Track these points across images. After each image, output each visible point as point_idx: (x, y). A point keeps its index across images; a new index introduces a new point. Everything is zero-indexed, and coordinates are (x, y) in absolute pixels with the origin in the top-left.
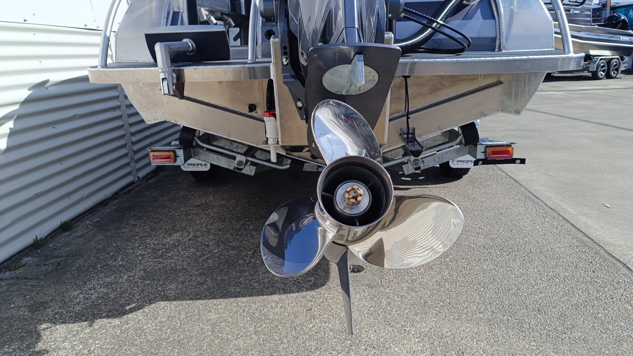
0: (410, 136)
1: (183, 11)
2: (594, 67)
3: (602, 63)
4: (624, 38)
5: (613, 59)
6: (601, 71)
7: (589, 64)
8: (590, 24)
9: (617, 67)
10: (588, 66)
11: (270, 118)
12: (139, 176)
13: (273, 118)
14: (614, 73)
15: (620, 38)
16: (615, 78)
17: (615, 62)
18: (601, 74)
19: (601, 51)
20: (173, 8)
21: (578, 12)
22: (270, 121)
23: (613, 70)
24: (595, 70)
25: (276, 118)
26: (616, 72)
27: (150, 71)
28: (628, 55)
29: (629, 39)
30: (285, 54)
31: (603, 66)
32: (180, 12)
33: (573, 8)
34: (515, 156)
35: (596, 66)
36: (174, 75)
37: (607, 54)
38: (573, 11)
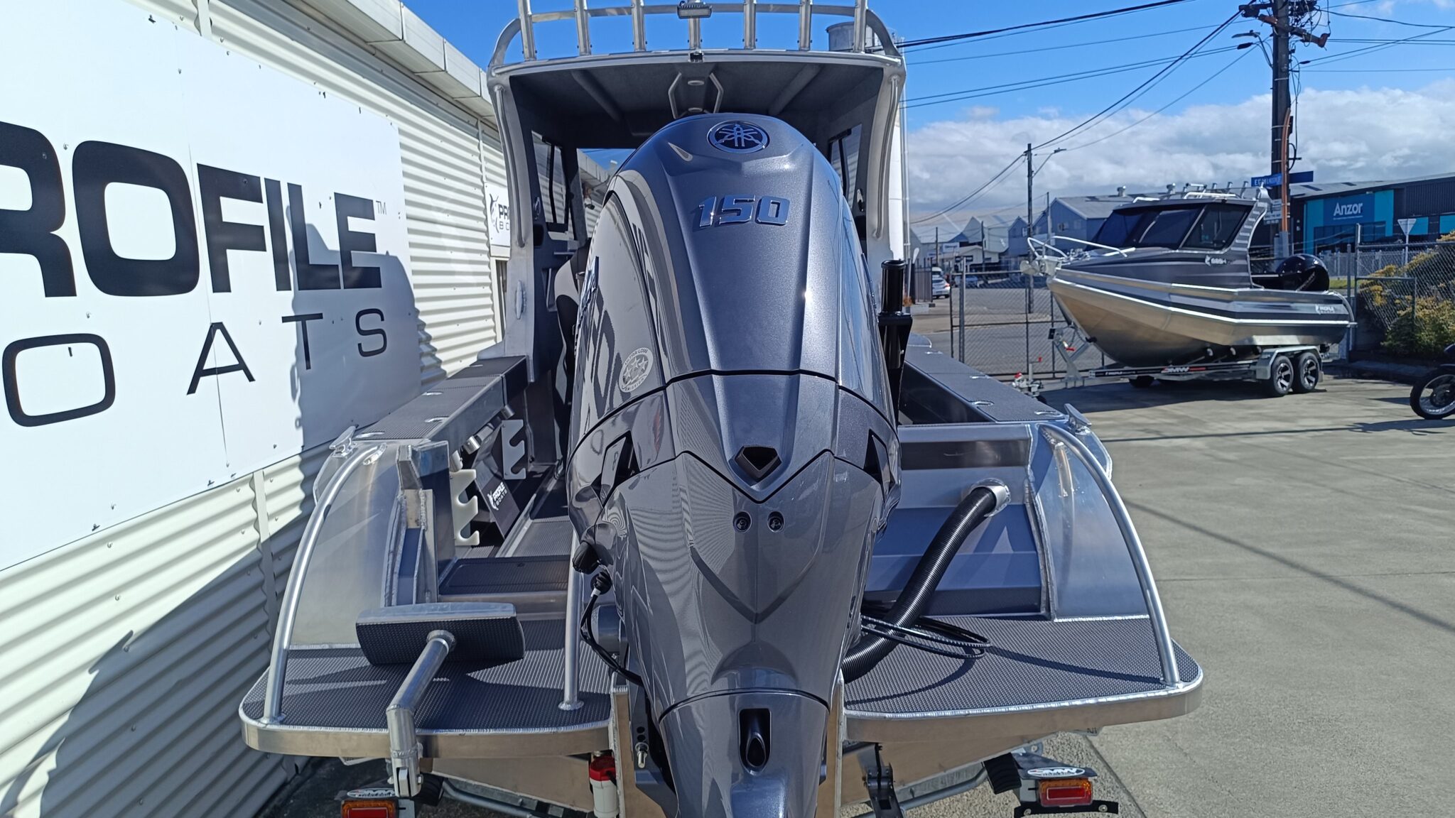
0: (884, 784)
1: (427, 527)
2: (1266, 372)
3: (1281, 362)
4: (1322, 308)
5: (1304, 352)
6: (1280, 377)
7: (1254, 364)
8: (1249, 284)
9: (1314, 368)
10: (1252, 368)
11: (604, 782)
12: (298, 764)
13: (609, 782)
14: (1310, 381)
15: (1315, 308)
16: (1313, 390)
17: (1310, 358)
18: (1282, 384)
19: (1279, 337)
20: (407, 523)
21: (1220, 261)
22: (602, 788)
23: (1307, 374)
24: (1269, 377)
25: (615, 782)
26: (1313, 380)
27: (370, 735)
28: (1337, 341)
29: (1332, 309)
30: (641, 739)
31: (1285, 369)
32: (420, 529)
33: (1209, 255)
34: (1096, 797)
35: (1269, 369)
36: (420, 746)
37: (1291, 342)
38: (1210, 261)
